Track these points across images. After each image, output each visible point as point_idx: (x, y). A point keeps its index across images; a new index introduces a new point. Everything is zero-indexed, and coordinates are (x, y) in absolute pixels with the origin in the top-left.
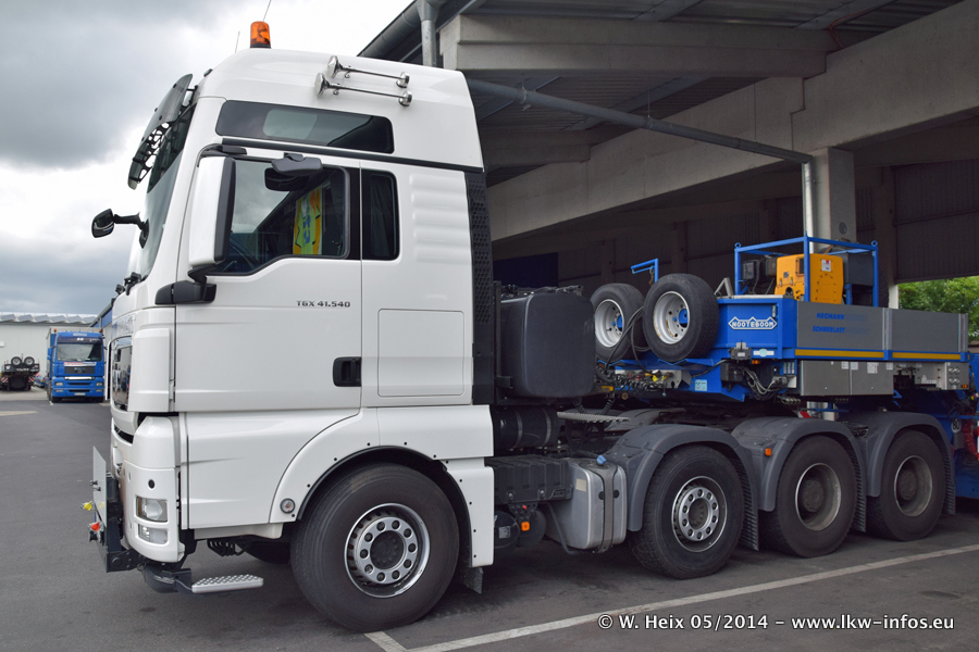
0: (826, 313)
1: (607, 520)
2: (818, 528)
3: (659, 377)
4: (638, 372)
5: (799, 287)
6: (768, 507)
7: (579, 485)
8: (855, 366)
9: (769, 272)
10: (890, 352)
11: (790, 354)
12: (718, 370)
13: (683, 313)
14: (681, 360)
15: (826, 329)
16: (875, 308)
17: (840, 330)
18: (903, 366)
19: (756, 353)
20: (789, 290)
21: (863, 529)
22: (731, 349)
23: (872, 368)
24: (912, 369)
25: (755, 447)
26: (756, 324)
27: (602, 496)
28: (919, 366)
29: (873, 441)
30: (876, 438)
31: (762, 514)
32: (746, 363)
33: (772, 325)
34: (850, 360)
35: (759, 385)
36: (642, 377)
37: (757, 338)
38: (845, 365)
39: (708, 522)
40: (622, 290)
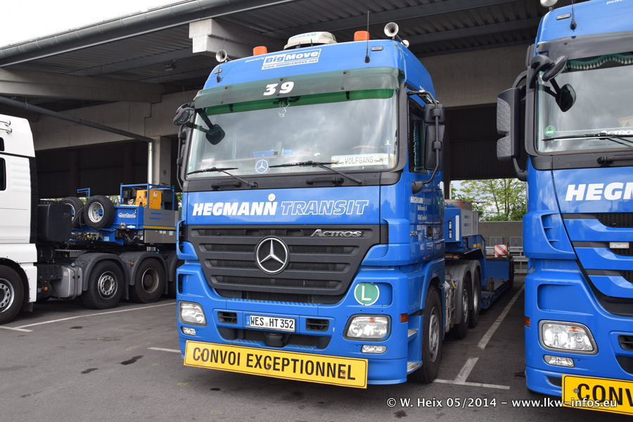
1: (75, 286)
2: (150, 292)
3: (89, 235)
4: (80, 233)
5: (145, 202)
6: (132, 284)
7: (65, 274)
8: (165, 232)
9: (134, 195)
11: (141, 228)
12: (114, 233)
13: (101, 211)
14: (100, 229)
17: (160, 219)
19: (128, 227)
20: (141, 203)
22: (119, 225)
25: (127, 262)
26: (129, 216)
27: (74, 277)
29: (171, 261)
31: (130, 286)
32: (125, 231)
33: (135, 216)
34: (163, 230)
35: (129, 239)
36: (82, 235)
37: (129, 221)
38: (161, 232)
39: (111, 288)
40: (74, 200)
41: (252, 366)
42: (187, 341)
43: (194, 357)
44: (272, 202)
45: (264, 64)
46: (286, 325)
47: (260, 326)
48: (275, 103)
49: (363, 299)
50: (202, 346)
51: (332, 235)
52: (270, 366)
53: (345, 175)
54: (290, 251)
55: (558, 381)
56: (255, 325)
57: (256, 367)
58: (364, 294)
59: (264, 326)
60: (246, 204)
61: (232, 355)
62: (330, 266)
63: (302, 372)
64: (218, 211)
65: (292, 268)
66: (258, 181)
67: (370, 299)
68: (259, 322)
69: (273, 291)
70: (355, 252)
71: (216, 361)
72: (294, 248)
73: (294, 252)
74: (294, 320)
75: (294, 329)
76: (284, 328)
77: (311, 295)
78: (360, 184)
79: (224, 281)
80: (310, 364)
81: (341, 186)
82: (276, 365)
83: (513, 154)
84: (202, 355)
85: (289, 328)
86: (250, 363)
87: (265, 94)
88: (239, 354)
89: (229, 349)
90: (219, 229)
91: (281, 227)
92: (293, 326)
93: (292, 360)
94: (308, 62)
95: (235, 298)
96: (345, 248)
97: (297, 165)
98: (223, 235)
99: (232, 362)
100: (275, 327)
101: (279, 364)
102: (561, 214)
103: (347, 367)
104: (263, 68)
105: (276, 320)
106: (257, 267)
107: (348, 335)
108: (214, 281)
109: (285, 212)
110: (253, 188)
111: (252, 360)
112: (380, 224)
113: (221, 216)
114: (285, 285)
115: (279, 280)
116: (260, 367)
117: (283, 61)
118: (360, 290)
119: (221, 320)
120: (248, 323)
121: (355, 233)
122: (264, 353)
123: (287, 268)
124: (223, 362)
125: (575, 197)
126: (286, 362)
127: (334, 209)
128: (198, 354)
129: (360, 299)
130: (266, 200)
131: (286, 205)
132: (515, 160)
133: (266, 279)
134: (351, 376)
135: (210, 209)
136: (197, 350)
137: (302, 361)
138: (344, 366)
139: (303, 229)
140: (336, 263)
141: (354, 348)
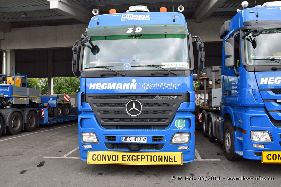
0: (18, 88)
10: (29, 96)
15: (17, 91)
16: (26, 88)
17: (20, 92)
18: (30, 99)
21: (24, 129)
23: (25, 99)
24: (32, 99)
28: (33, 99)
30: (26, 112)
38: (21, 98)
41: (125, 161)
42: (88, 152)
43: (93, 159)
44: (134, 83)
45: (122, 18)
46: (143, 140)
47: (128, 141)
48: (129, 37)
49: (179, 126)
50: (97, 153)
51: (164, 98)
52: (135, 160)
53: (170, 71)
54: (143, 106)
55: (260, 154)
56: (126, 141)
57: (127, 161)
58: (179, 124)
59: (131, 141)
60: (120, 84)
61: (114, 156)
62: (163, 112)
63: (151, 161)
64: (104, 87)
65: (144, 114)
66: (126, 73)
67: (182, 126)
68: (128, 139)
69: (135, 125)
70: (174, 106)
71: (105, 160)
72: (145, 104)
73: (145, 106)
74: (146, 138)
75: (146, 142)
76: (141, 141)
77: (151, 126)
78: (176, 76)
79: (107, 121)
80: (155, 157)
81: (168, 76)
82: (138, 159)
83: (234, 65)
84: (98, 158)
85: (144, 141)
86: (124, 159)
87: (127, 32)
88: (118, 155)
89: (112, 154)
90: (104, 96)
91: (139, 95)
92: (146, 140)
93: (146, 156)
94: (145, 19)
95: (113, 129)
96: (170, 104)
97: (146, 66)
98: (107, 99)
99: (114, 159)
100: (136, 141)
101: (139, 158)
102: (259, 89)
103: (173, 156)
104: (122, 20)
105: (137, 138)
106: (127, 114)
107: (172, 142)
108: (102, 121)
109: (141, 88)
110: (123, 76)
111: (125, 158)
112: (185, 93)
113: (106, 90)
114: (140, 122)
115: (137, 119)
116: (130, 161)
117: (132, 17)
118: (177, 122)
119: (107, 140)
120: (122, 140)
121: (175, 97)
122: (131, 154)
123: (142, 114)
124: (109, 160)
125: (264, 82)
126: (143, 157)
127: (165, 86)
128: (95, 157)
129: (178, 126)
130: (131, 82)
131: (142, 84)
132: (234, 67)
133: (131, 119)
134: (175, 161)
135: (100, 86)
136: (94, 156)
137: (151, 156)
138: (172, 156)
139: (150, 96)
140: (165, 111)
141: (175, 148)
